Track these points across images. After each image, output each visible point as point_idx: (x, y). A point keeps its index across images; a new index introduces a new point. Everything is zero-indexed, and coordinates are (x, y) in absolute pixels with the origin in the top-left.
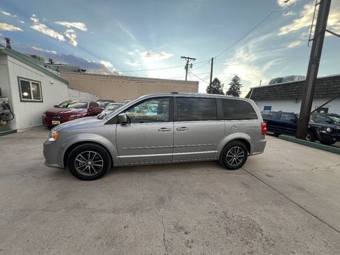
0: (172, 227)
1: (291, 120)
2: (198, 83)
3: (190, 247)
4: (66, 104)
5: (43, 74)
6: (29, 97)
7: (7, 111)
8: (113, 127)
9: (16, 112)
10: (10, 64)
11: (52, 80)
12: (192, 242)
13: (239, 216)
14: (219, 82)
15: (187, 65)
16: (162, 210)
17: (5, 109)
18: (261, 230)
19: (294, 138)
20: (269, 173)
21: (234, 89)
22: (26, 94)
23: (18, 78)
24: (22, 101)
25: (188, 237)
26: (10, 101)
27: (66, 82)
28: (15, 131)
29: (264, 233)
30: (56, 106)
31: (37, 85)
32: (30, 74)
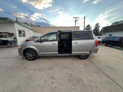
0: (50, 77)
1: (119, 40)
2: (79, 27)
3: (53, 84)
4: (32, 37)
5: (25, 28)
6: (22, 35)
7: (15, 40)
8: (37, 43)
9: (18, 40)
10: (16, 26)
11: (28, 30)
12: (54, 82)
13: (77, 76)
14: (90, 26)
15: (76, 20)
16: (49, 71)
17: (15, 39)
18: (83, 82)
19: (119, 47)
20: (99, 61)
21: (96, 28)
22: (21, 35)
23: (18, 30)
24: (19, 37)
25: (53, 81)
26: (16, 37)
27: (33, 30)
28: (18, 46)
29: (84, 83)
30: (30, 38)
31: (24, 31)
32: (22, 28)
